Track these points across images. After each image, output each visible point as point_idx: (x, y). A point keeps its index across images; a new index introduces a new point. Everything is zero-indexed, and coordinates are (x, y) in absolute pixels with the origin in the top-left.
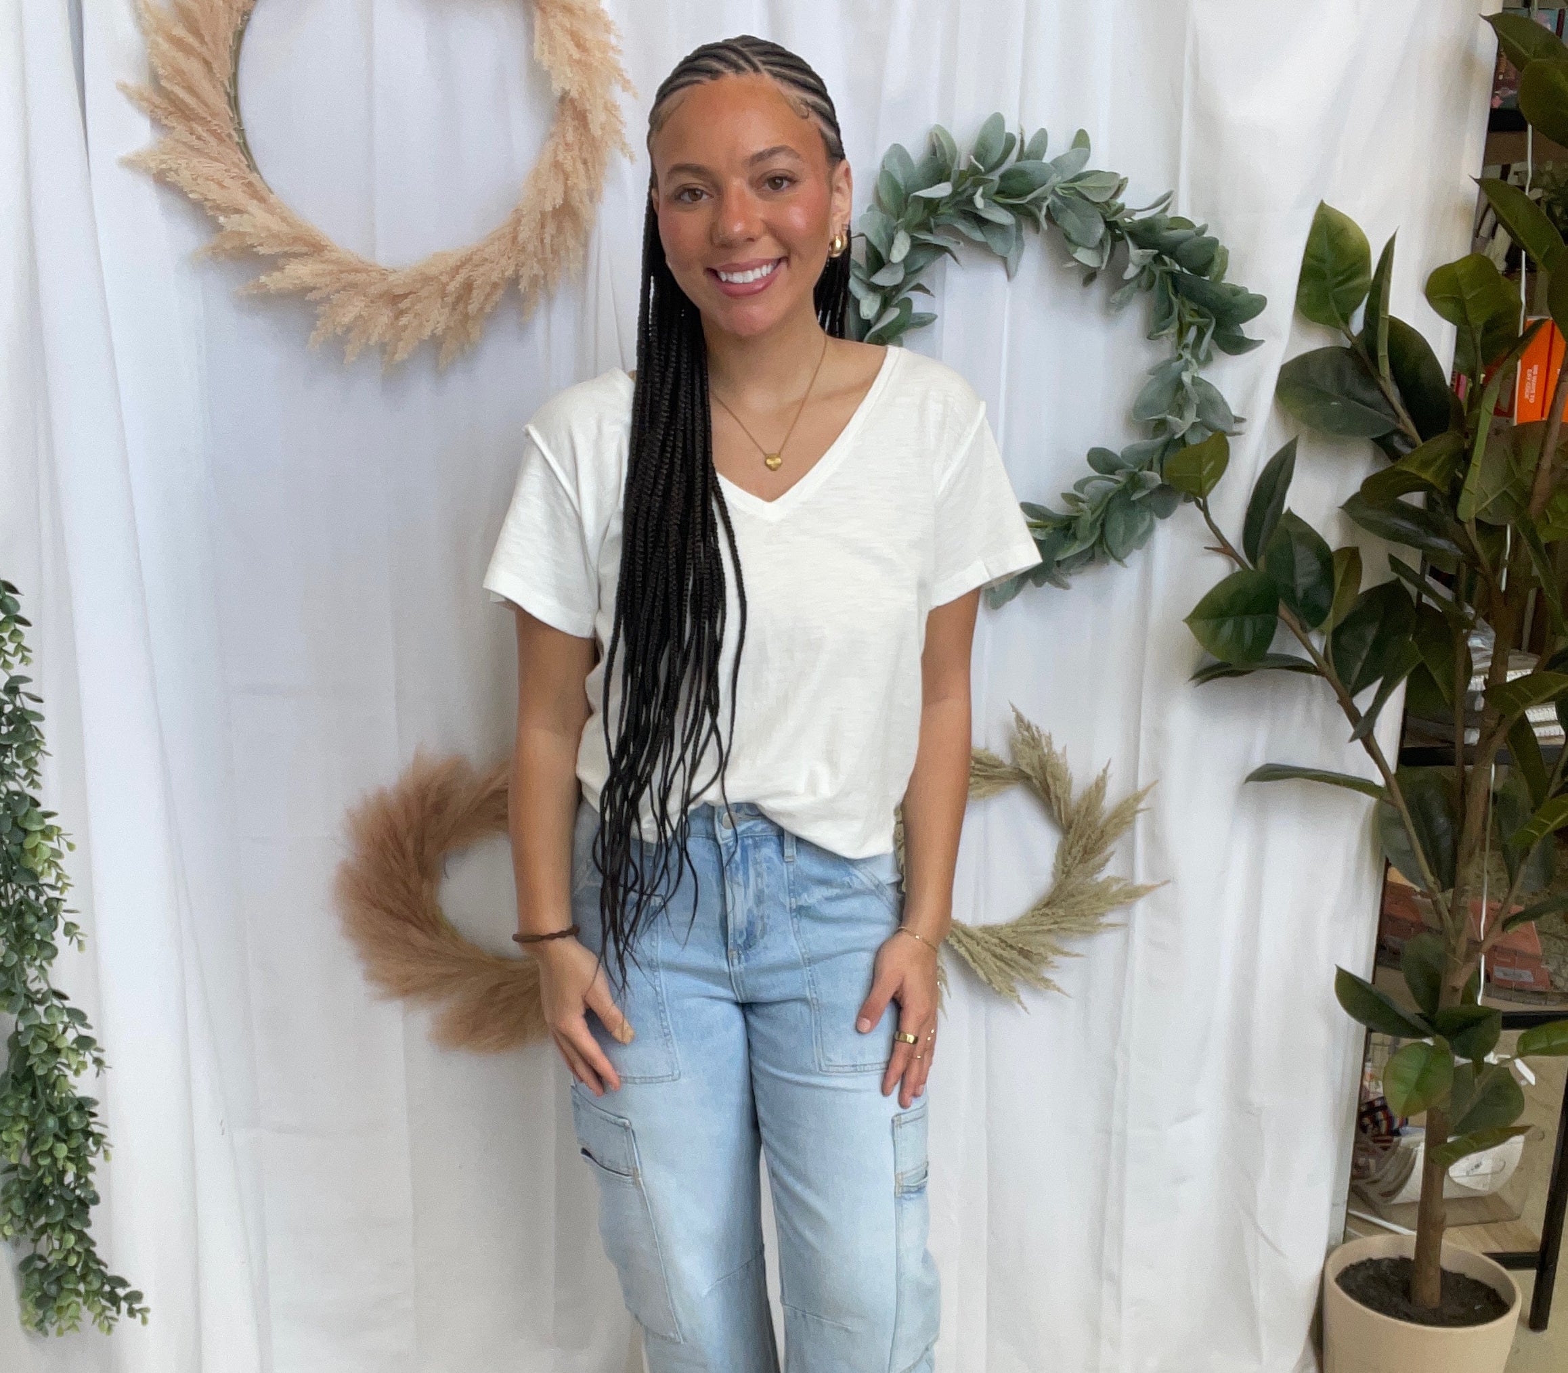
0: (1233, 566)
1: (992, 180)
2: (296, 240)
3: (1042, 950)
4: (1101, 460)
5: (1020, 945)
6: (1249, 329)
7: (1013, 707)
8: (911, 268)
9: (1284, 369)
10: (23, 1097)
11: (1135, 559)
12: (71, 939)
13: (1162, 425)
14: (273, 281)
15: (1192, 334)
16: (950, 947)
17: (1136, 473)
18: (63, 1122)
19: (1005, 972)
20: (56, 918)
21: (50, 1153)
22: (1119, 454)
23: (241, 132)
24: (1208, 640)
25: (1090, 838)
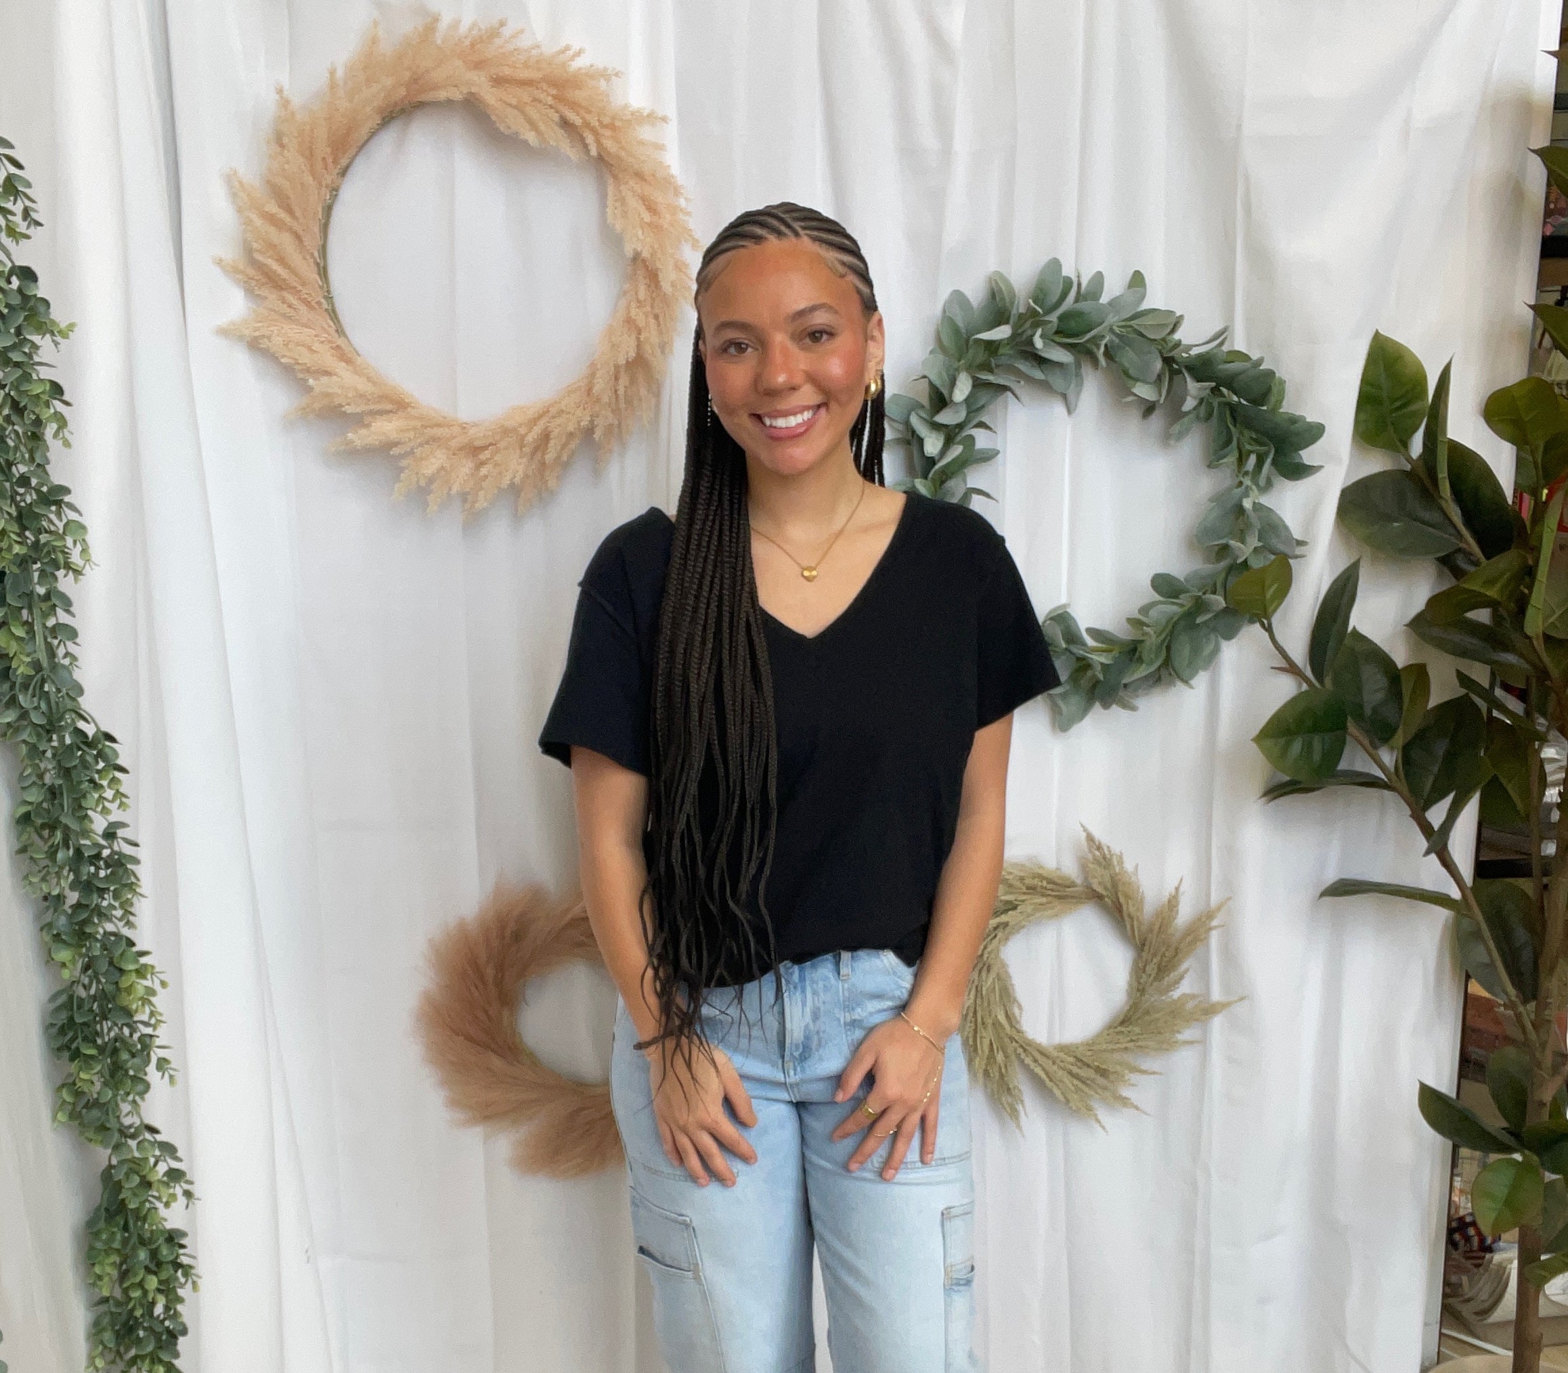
0: (1300, 686)
1: (1051, 322)
2: (384, 397)
3: (1118, 1068)
4: (1164, 585)
5: (1096, 1064)
6: (1308, 456)
7: (1082, 826)
8: (973, 406)
9: (1345, 493)
10: (115, 1230)
11: (1201, 680)
12: (163, 1075)
13: (1224, 550)
14: (359, 437)
15: (1252, 460)
16: (1026, 1068)
17: (1200, 597)
18: (154, 1254)
19: (1083, 1091)
20: (148, 1055)
21: (141, 1285)
22: (1182, 579)
23: (329, 298)
24: (1277, 759)
25: (1163, 955)
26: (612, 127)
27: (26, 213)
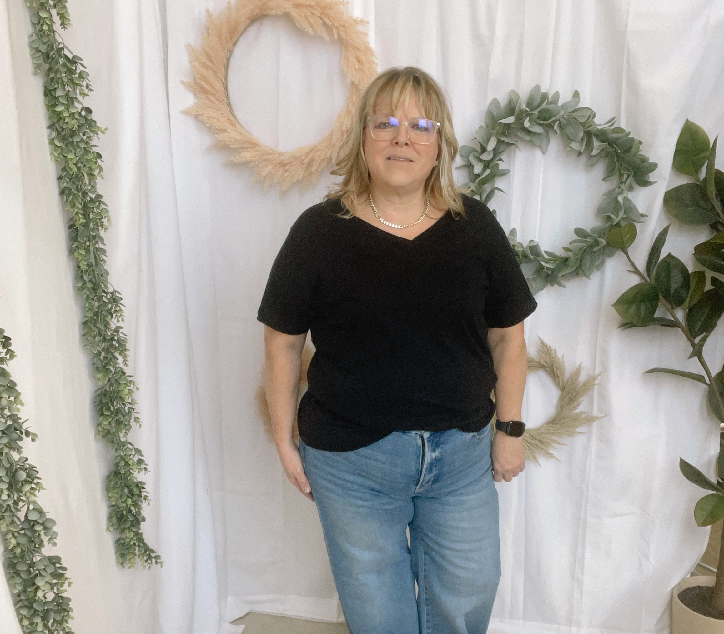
0: (640, 280)
1: (534, 114)
2: (246, 142)
3: (548, 441)
4: (580, 233)
5: (539, 438)
6: (652, 177)
7: (539, 337)
8: (496, 152)
9: (667, 194)
10: (118, 480)
11: (595, 276)
12: (137, 423)
13: (609, 218)
14: (236, 159)
15: (625, 176)
17: (596, 239)
18: (130, 491)
19: (531, 449)
20: (131, 415)
21: (125, 502)
22: (589, 231)
23: (228, 97)
24: (624, 314)
25: (572, 394)
26: (344, 26)
27: (87, 87)
